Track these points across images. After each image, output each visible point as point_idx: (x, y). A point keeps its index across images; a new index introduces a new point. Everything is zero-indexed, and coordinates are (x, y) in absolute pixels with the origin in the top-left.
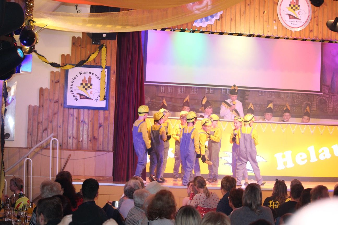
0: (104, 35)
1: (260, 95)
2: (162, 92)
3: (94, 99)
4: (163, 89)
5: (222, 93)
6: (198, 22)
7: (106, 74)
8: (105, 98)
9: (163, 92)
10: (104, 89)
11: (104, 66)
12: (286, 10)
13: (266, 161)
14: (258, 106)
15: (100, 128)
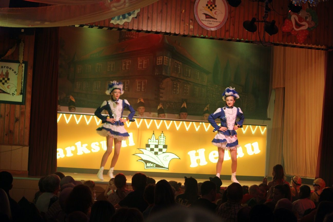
0: (22, 30)
1: (175, 93)
2: (77, 88)
3: (11, 93)
4: (78, 85)
5: (137, 90)
6: (116, 19)
7: (24, 68)
8: (21, 92)
9: (79, 88)
10: (21, 84)
11: (22, 60)
12: (203, 10)
13: (179, 159)
14: (172, 104)
15: (16, 123)
